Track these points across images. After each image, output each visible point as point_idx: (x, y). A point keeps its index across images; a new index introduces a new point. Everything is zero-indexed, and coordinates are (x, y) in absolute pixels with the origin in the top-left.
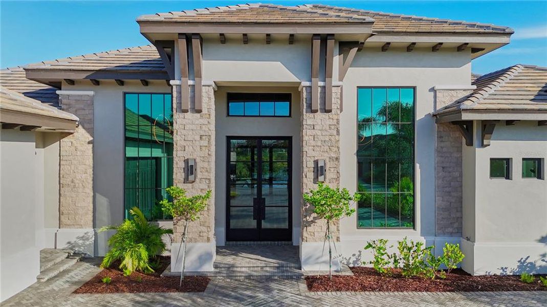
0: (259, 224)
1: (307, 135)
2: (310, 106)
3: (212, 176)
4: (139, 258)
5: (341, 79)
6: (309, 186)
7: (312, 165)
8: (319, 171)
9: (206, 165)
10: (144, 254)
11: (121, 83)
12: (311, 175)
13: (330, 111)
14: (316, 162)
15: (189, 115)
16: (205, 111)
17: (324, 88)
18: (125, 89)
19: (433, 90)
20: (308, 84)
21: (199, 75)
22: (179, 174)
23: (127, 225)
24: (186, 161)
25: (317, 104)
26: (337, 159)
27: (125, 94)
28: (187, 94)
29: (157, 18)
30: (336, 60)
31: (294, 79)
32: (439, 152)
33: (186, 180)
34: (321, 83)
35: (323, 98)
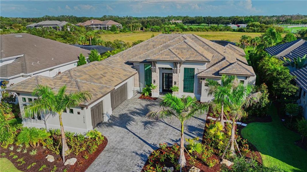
0: (168, 89)
1: (173, 77)
2: (174, 72)
4: (147, 94)
5: (179, 68)
6: (173, 85)
7: (174, 82)
8: (175, 83)
9: (157, 81)
10: (148, 93)
15: (154, 73)
16: (157, 72)
19: (197, 69)
20: (174, 68)
21: (156, 67)
22: (153, 82)
23: (145, 89)
24: (154, 80)
26: (178, 81)
28: (154, 69)
30: (178, 65)
31: (171, 67)
33: (154, 83)
34: (176, 69)
35: (176, 71)
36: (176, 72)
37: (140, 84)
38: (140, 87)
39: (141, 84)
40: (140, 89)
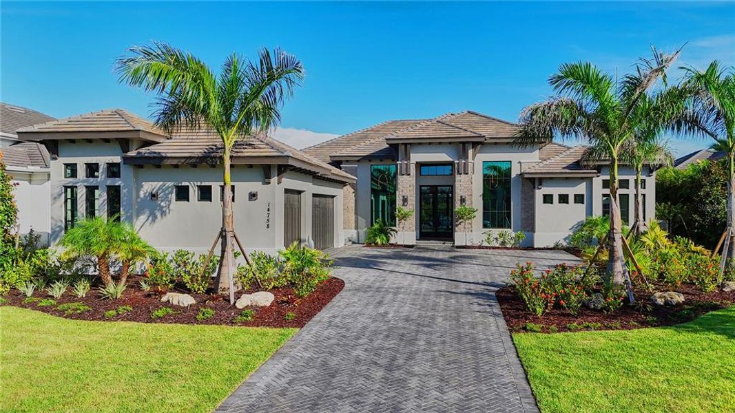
1: (457, 185)
2: (458, 172)
3: (414, 203)
5: (473, 159)
6: (458, 206)
7: (459, 198)
8: (463, 200)
9: (412, 198)
11: (370, 161)
12: (459, 202)
13: (467, 174)
14: (461, 197)
15: (404, 176)
16: (411, 174)
17: (465, 163)
18: (371, 163)
19: (520, 162)
20: (457, 162)
21: (409, 159)
22: (399, 203)
23: (376, 227)
24: (403, 197)
25: (462, 171)
26: (471, 195)
27: (371, 165)
28: (404, 167)
29: (392, 137)
30: (470, 152)
31: (451, 160)
32: (523, 192)
33: (403, 205)
34: (463, 161)
35: (465, 168)
36: (465, 170)
37: (357, 222)
38: (357, 228)
39: (362, 221)
40: (358, 233)
